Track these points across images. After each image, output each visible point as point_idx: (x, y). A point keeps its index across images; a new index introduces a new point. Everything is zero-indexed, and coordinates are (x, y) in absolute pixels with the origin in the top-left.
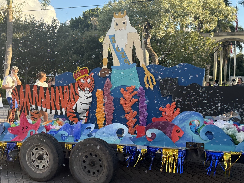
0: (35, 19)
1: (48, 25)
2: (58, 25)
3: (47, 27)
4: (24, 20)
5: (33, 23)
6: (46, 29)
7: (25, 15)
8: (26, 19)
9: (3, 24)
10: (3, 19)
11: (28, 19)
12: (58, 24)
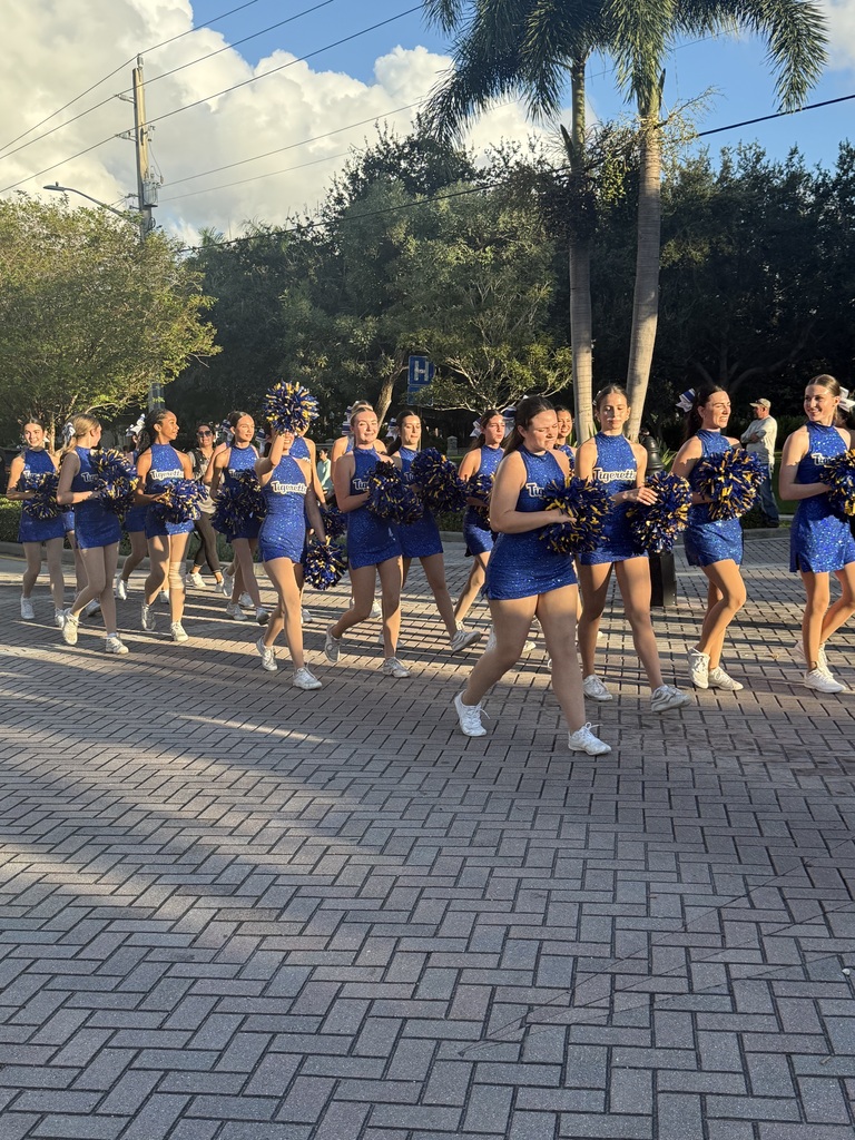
0: (764, 161)
1: (821, 177)
3: (815, 191)
4: (718, 174)
5: (758, 180)
6: (811, 199)
7: (723, 152)
8: (726, 167)
9: (623, 200)
10: (624, 181)
11: (736, 168)
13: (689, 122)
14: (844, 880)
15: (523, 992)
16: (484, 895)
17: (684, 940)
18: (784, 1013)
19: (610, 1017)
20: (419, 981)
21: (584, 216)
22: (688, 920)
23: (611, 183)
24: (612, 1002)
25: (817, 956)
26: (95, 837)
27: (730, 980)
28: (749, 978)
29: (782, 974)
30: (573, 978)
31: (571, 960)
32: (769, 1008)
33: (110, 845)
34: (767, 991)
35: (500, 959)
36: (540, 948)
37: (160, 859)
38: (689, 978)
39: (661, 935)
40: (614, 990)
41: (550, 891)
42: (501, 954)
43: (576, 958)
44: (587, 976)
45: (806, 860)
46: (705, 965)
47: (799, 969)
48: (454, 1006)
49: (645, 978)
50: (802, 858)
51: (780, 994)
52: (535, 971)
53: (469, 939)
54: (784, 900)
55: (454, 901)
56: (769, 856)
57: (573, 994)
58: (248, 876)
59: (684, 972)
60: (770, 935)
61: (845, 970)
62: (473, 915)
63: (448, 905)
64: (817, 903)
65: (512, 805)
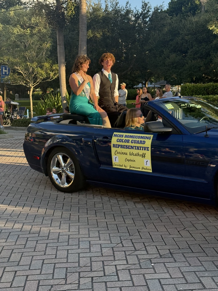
0: (118, 5)
1: (136, 12)
2: (150, 10)
3: (135, 16)
4: (104, 9)
5: (117, 12)
6: (133, 19)
7: (105, 1)
8: (107, 7)
9: (74, 15)
10: (74, 9)
11: (110, 7)
12: (151, 9)
14: (150, 236)
15: (49, 281)
16: (35, 250)
17: (102, 259)
18: (134, 279)
19: (79, 286)
20: (13, 281)
21: (61, 20)
22: (103, 252)
23: (70, 9)
24: (79, 281)
25: (143, 260)
27: (117, 271)
28: (123, 269)
29: (133, 267)
30: (66, 275)
31: (65, 269)
32: (129, 278)
34: (129, 273)
35: (41, 271)
36: (55, 266)
38: (104, 271)
39: (94, 258)
40: (80, 277)
41: (57, 247)
42: (41, 269)
43: (67, 268)
44: (71, 274)
45: (139, 230)
46: (109, 266)
47: (138, 265)
48: (26, 288)
49: (90, 272)
50: (138, 230)
51: (133, 274)
52: (53, 274)
53: (30, 265)
54: (133, 243)
55: (24, 253)
56: (128, 229)
57: (66, 280)
59: (102, 269)
60: (129, 255)
61: (152, 264)
62: (31, 257)
63: (22, 254)
64: (143, 243)
65: (43, 219)
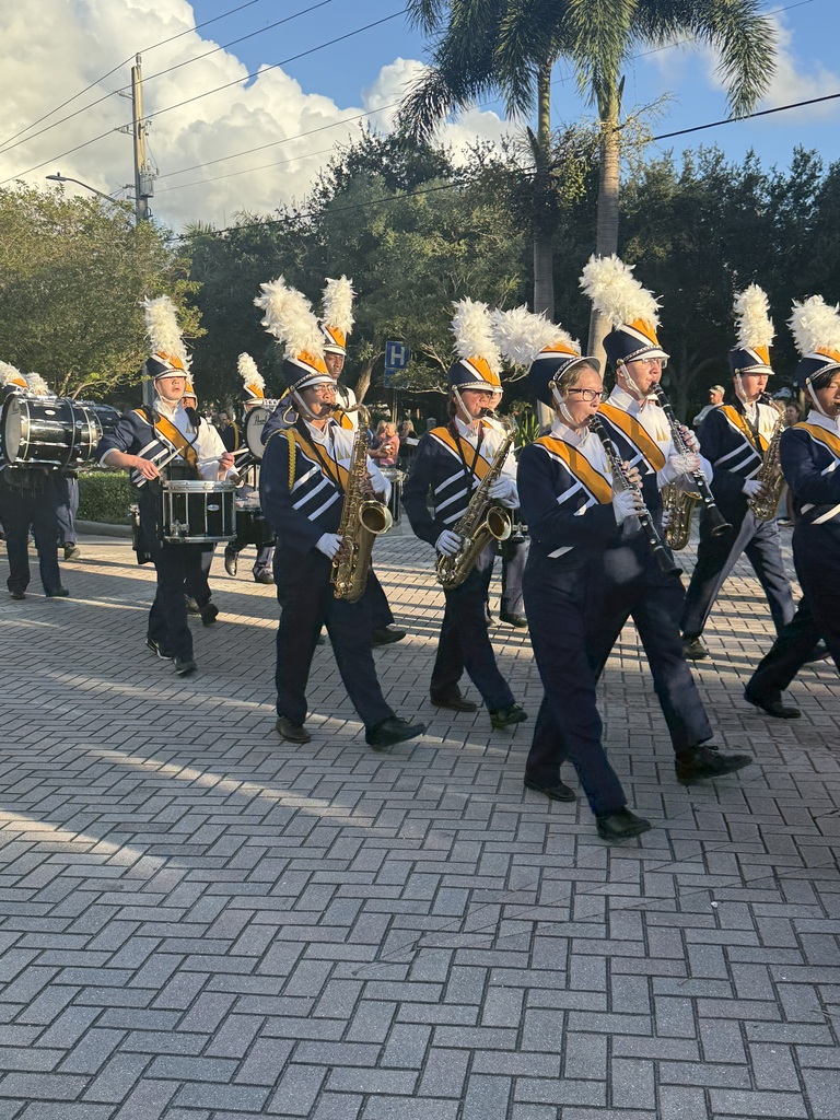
0: (723, 164)
1: (776, 180)
2: (817, 174)
3: (771, 192)
4: (680, 175)
5: (717, 181)
6: (767, 200)
7: (684, 154)
8: (688, 169)
9: (584, 198)
10: (585, 181)
11: (696, 169)
12: (820, 170)
13: (645, 127)
14: (727, 824)
15: (418, 919)
16: (397, 834)
17: (573, 875)
18: (652, 940)
19: (494, 941)
20: (326, 909)
21: (547, 212)
22: (579, 857)
23: (572, 182)
24: (498, 929)
25: (690, 890)
26: (47, 779)
27: (608, 910)
28: (625, 909)
29: (657, 905)
30: (467, 908)
31: (467, 891)
32: (639, 935)
33: (60, 787)
34: (640, 921)
35: (403, 890)
36: (440, 881)
37: (105, 800)
38: (572, 907)
39: (552, 870)
40: (501, 918)
41: (458, 831)
42: (404, 887)
43: (472, 890)
44: (480, 905)
45: (695, 805)
46: (587, 897)
47: (672, 902)
48: (355, 931)
49: (532, 908)
50: (692, 804)
51: (651, 923)
52: (433, 901)
53: (378, 873)
54: (670, 840)
55: (369, 840)
56: (663, 801)
57: (464, 922)
58: (184, 816)
59: (567, 903)
60: (650, 871)
61: (713, 903)
62: (385, 852)
63: (363, 843)
64: (698, 843)
65: (436, 754)
